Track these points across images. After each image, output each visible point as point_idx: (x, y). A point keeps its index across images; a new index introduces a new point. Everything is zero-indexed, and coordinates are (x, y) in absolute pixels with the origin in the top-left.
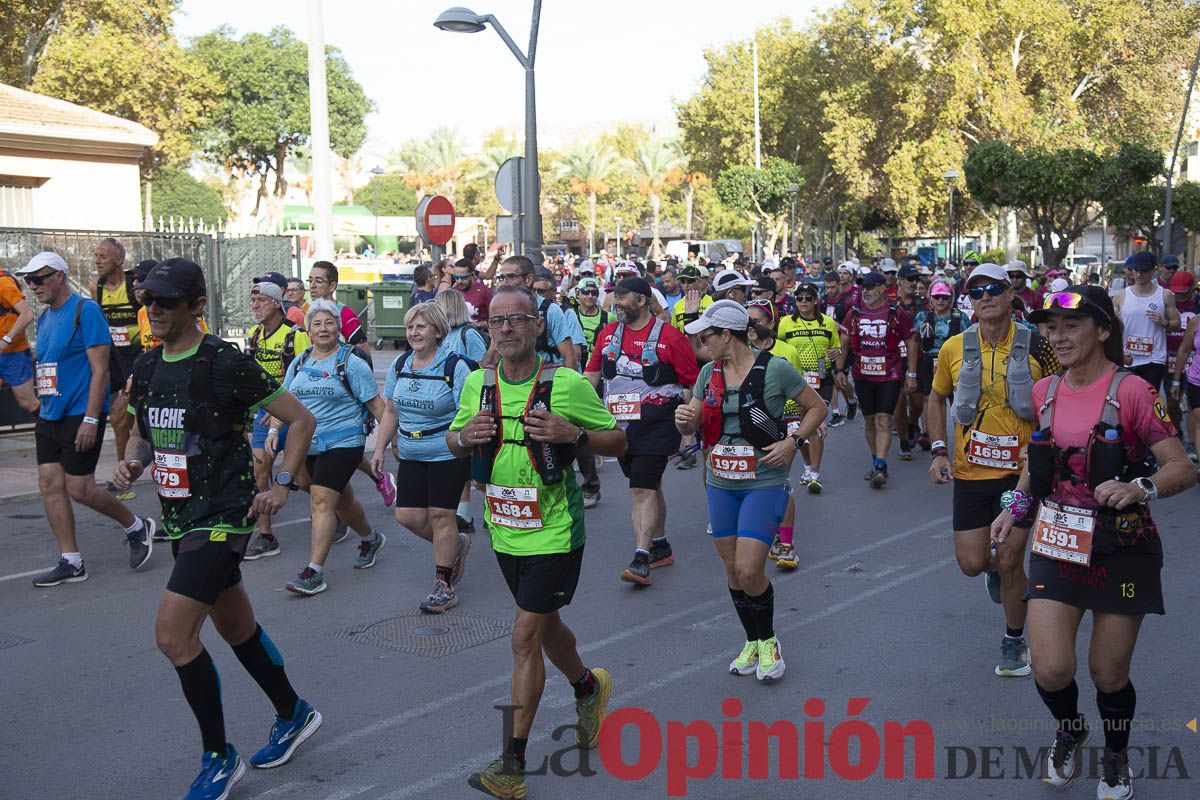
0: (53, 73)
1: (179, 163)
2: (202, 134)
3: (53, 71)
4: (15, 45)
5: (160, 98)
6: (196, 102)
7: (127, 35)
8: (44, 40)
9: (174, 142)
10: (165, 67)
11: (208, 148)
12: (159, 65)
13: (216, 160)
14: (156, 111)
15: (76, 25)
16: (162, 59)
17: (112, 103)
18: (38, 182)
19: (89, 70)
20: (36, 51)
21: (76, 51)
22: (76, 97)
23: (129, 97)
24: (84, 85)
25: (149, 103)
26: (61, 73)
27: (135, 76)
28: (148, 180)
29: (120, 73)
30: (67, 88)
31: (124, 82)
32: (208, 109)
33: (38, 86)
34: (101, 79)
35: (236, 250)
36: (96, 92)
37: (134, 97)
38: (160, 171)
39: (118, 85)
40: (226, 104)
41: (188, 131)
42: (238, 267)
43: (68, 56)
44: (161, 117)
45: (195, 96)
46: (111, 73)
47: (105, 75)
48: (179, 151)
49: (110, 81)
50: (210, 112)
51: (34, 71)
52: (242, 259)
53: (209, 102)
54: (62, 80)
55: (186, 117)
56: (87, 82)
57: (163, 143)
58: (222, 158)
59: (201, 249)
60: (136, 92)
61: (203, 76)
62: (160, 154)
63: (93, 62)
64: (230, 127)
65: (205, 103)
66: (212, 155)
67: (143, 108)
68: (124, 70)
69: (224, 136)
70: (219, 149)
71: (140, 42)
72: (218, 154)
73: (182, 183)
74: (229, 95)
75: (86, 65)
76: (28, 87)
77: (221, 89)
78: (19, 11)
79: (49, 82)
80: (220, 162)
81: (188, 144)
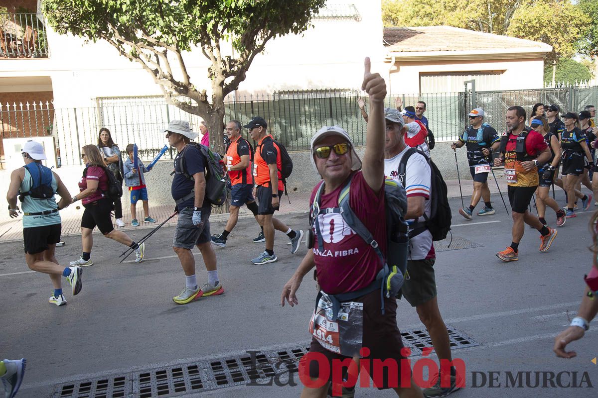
0: (515, 25)
1: (567, 56)
2: (578, 42)
3: (515, 24)
4: (501, 16)
5: (561, 28)
6: (577, 28)
7: (547, 4)
8: (513, 12)
9: (565, 47)
10: (563, 15)
11: (581, 48)
12: (561, 15)
13: (584, 53)
14: (558, 35)
15: (526, 4)
16: (563, 11)
17: (538, 34)
18: (502, 72)
19: (530, 22)
20: (510, 17)
21: (525, 15)
22: (524, 34)
23: (546, 30)
24: (528, 29)
25: (555, 32)
26: (518, 25)
27: (549, 21)
28: (553, 65)
29: (542, 21)
30: (521, 30)
31: (545, 24)
32: (582, 31)
33: (509, 32)
34: (534, 25)
35: (583, 93)
36: (532, 30)
37: (548, 30)
38: (559, 61)
39: (542, 26)
40: (591, 27)
41: (572, 42)
42: (584, 101)
43: (522, 17)
44: (560, 37)
45: (577, 25)
46: (539, 22)
47: (536, 23)
48: (567, 51)
49: (538, 25)
50: (583, 32)
51: (508, 25)
52: (585, 97)
53: (583, 28)
54: (519, 28)
55: (571, 35)
56: (529, 27)
57: (560, 48)
58: (588, 52)
59: (567, 94)
60: (549, 28)
61: (581, 16)
62: (559, 53)
63: (532, 18)
64: (592, 37)
65: (581, 28)
66: (582, 51)
67: (552, 35)
68: (545, 19)
69: (590, 42)
70: (586, 48)
71: (553, 6)
72: (586, 50)
73: (570, 65)
74: (593, 23)
75: (528, 20)
76: (505, 32)
77: (589, 21)
78: (504, 2)
79: (514, 29)
80: (586, 53)
81: (571, 48)
